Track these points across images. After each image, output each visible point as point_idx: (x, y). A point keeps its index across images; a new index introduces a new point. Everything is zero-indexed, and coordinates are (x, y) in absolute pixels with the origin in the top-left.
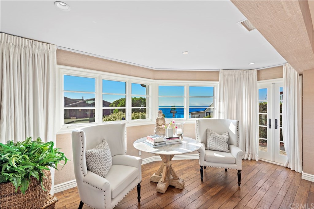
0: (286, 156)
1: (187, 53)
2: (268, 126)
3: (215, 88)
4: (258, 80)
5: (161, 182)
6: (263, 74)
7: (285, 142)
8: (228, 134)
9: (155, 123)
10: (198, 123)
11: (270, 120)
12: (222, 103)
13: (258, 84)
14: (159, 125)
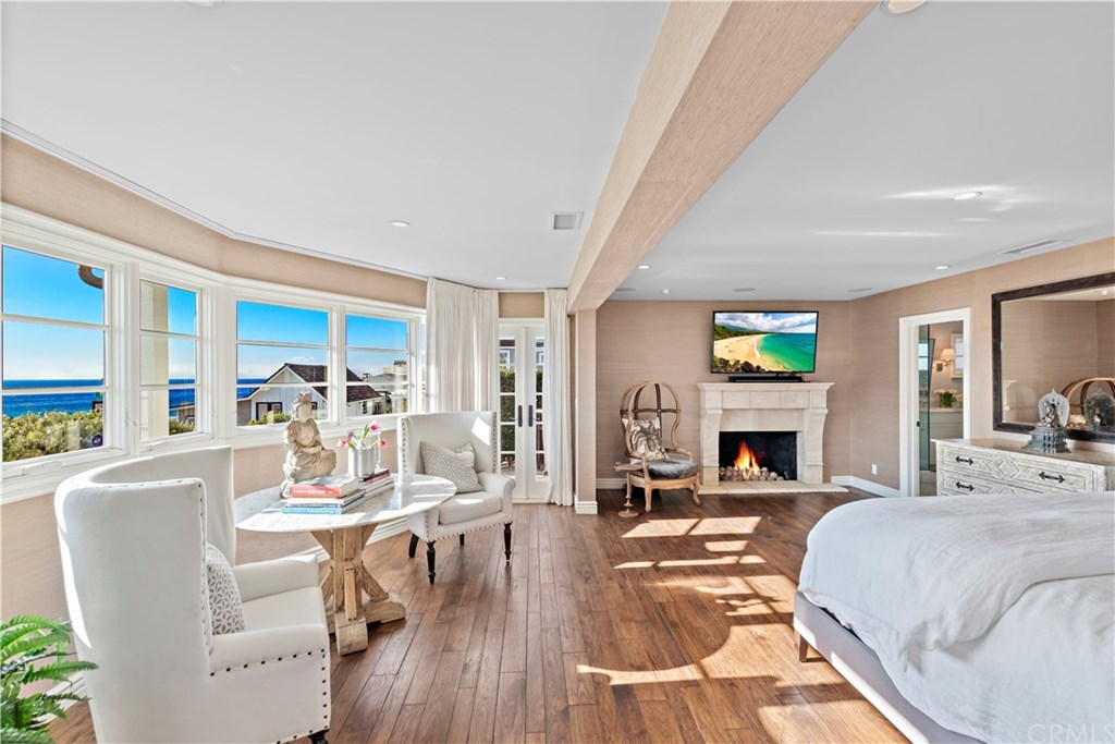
0: (548, 478)
1: (404, 225)
2: (516, 423)
3: (413, 325)
4: (500, 316)
5: (348, 623)
6: (509, 304)
7: (548, 452)
8: (471, 448)
9: (286, 441)
10: (405, 426)
11: (520, 407)
12: (433, 369)
13: (501, 325)
14: (304, 447)
